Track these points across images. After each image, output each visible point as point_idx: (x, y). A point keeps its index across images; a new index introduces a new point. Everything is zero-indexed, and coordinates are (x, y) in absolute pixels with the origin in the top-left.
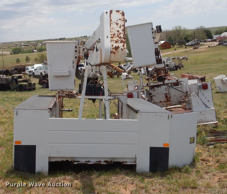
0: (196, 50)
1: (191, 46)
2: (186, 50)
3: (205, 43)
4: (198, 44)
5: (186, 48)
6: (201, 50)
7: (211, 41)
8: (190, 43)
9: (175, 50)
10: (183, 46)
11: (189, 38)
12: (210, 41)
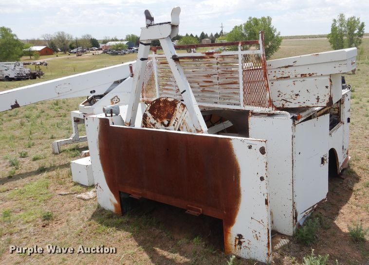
0: (80, 57)
1: (75, 53)
2: (69, 56)
3: (91, 51)
4: (83, 52)
5: (69, 55)
6: (85, 57)
7: (98, 50)
8: (75, 50)
9: (57, 56)
10: (68, 53)
11: (74, 45)
12: (96, 50)
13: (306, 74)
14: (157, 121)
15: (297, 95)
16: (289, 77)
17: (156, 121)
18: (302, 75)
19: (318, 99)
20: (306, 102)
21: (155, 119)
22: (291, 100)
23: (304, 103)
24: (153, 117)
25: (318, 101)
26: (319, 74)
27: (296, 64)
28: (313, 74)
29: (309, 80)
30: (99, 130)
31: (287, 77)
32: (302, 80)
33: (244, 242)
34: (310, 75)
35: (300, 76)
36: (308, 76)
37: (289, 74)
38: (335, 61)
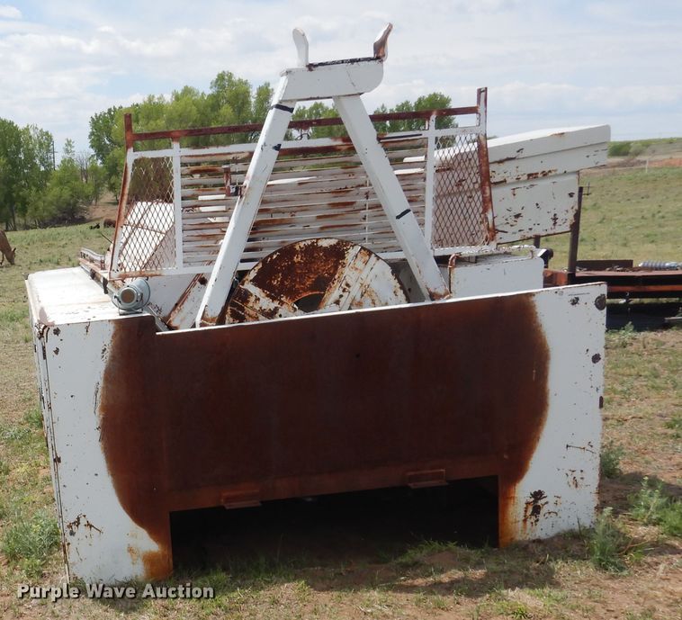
13: (537, 174)
14: (282, 303)
15: (518, 216)
16: (505, 181)
17: (276, 304)
18: (529, 175)
19: (555, 219)
20: (534, 228)
21: (274, 299)
22: (506, 228)
23: (531, 229)
24: (268, 296)
25: (555, 224)
26: (560, 171)
27: (521, 155)
28: (550, 171)
29: (542, 184)
30: (108, 354)
31: (501, 182)
32: (528, 185)
33: (547, 503)
34: (545, 174)
35: (525, 177)
36: (540, 176)
37: (506, 175)
38: (591, 145)
